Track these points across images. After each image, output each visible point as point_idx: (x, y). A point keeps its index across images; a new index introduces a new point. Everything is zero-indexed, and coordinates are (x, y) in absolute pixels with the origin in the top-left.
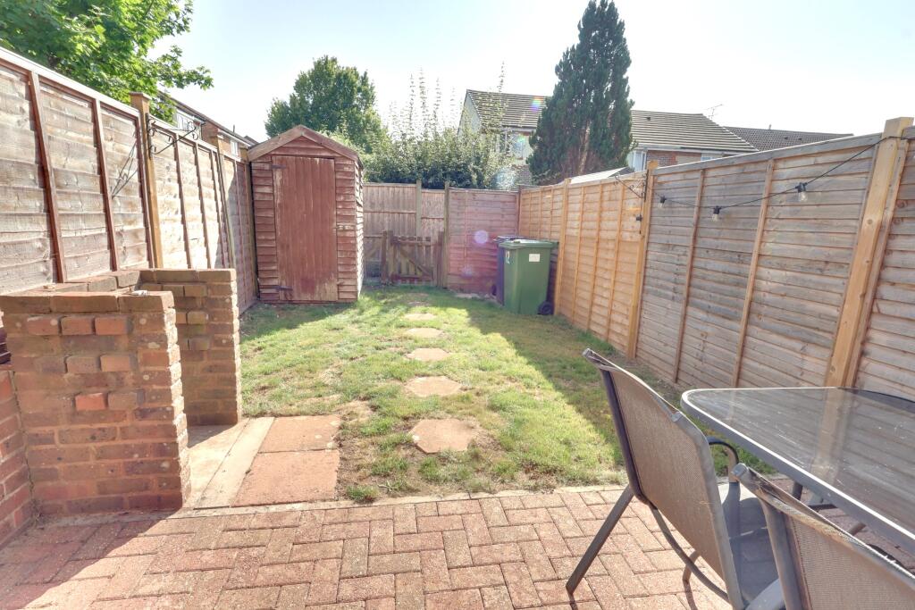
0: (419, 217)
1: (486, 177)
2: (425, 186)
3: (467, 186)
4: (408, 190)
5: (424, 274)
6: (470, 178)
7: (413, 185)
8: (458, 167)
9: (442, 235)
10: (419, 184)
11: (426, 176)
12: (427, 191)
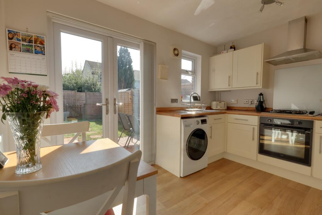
0: (76, 100)
1: (97, 89)
2: (78, 91)
3: (91, 92)
4: (73, 92)
5: (80, 115)
6: (92, 89)
7: (74, 91)
8: (88, 86)
9: (85, 105)
10: (76, 91)
11: (79, 89)
12: (79, 92)
